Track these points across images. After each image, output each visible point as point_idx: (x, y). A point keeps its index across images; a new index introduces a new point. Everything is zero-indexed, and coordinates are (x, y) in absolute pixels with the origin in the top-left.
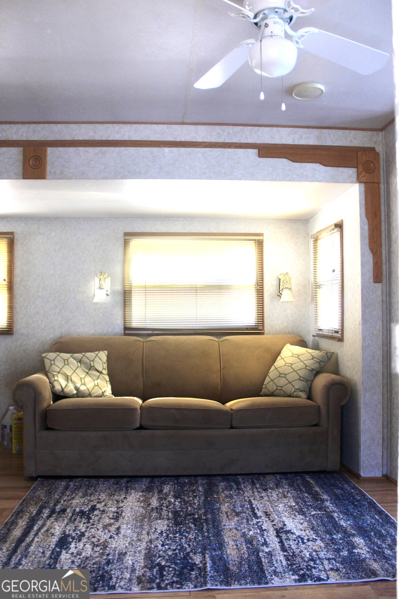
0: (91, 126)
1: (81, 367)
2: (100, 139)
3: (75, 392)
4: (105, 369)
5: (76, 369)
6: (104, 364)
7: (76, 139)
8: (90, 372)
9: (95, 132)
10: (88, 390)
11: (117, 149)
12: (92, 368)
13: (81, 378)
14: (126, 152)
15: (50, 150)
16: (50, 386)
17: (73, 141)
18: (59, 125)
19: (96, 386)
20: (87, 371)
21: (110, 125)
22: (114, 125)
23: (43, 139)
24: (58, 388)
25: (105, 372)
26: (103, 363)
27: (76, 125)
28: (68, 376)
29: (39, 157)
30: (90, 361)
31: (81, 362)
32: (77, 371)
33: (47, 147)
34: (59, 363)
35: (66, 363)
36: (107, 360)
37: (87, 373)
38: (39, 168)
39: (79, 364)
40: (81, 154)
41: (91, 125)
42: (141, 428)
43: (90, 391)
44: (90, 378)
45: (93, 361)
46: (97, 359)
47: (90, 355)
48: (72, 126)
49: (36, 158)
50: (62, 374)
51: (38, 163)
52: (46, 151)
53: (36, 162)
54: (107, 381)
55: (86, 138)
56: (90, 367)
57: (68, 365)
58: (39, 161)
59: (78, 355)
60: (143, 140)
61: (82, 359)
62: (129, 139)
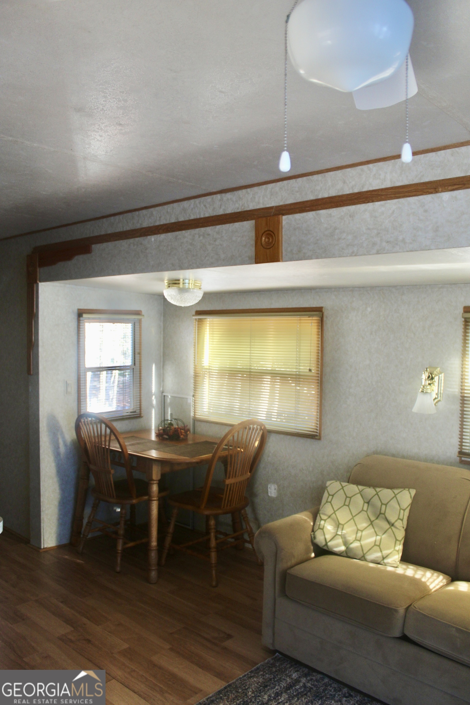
0: (339, 173)
1: (366, 511)
2: (351, 192)
3: (343, 548)
4: (402, 520)
5: (356, 515)
6: (402, 511)
7: (320, 197)
8: (377, 521)
9: (344, 182)
10: (363, 550)
11: (370, 206)
12: (381, 515)
13: (358, 530)
14: (383, 209)
15: (286, 220)
16: (311, 535)
17: (317, 200)
18: (300, 180)
19: (377, 545)
20: (372, 518)
21: (365, 167)
22: (371, 166)
23: (281, 204)
24: (320, 539)
25: (399, 524)
26: (401, 509)
27: (320, 175)
28: (339, 524)
29: (271, 231)
30: (382, 504)
31: (370, 503)
32: (356, 518)
33: (280, 216)
34: (337, 502)
35: (348, 501)
36: (412, 505)
37: (372, 523)
38: (272, 247)
39: (366, 505)
40: (323, 221)
41: (340, 171)
42: (404, 638)
43: (365, 552)
44: (373, 530)
45: (386, 505)
46: (394, 503)
47: (386, 493)
48: (315, 177)
49: (268, 234)
50: (333, 520)
51: (271, 240)
52: (279, 223)
53: (268, 238)
54: (396, 540)
55: (333, 193)
56: (379, 513)
57: (348, 506)
58: (272, 238)
59: (370, 491)
60: (414, 182)
61: (372, 500)
62: (392, 186)
